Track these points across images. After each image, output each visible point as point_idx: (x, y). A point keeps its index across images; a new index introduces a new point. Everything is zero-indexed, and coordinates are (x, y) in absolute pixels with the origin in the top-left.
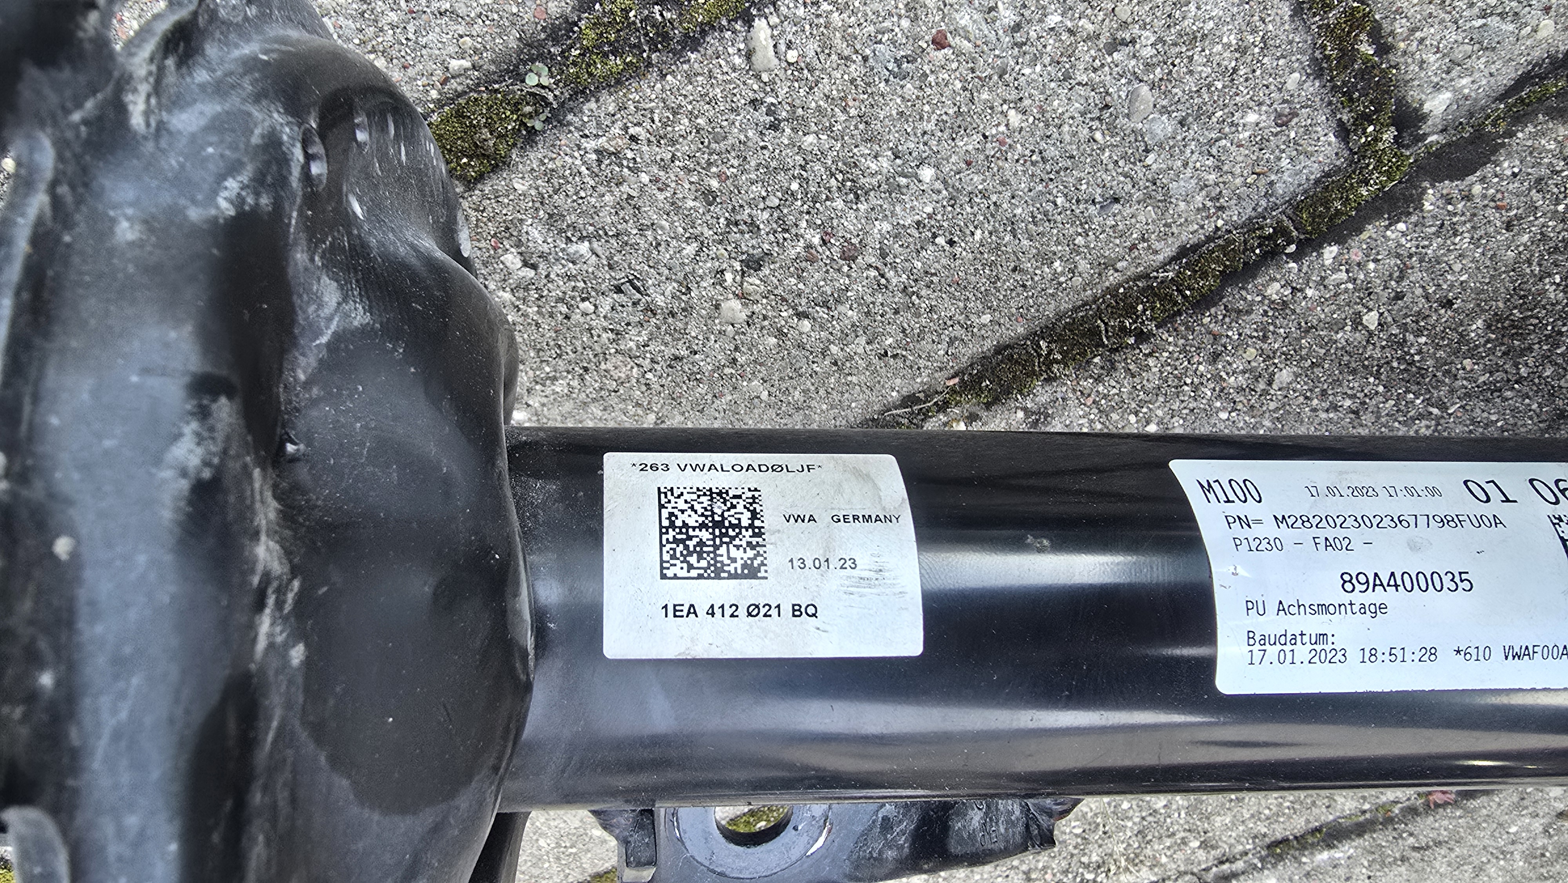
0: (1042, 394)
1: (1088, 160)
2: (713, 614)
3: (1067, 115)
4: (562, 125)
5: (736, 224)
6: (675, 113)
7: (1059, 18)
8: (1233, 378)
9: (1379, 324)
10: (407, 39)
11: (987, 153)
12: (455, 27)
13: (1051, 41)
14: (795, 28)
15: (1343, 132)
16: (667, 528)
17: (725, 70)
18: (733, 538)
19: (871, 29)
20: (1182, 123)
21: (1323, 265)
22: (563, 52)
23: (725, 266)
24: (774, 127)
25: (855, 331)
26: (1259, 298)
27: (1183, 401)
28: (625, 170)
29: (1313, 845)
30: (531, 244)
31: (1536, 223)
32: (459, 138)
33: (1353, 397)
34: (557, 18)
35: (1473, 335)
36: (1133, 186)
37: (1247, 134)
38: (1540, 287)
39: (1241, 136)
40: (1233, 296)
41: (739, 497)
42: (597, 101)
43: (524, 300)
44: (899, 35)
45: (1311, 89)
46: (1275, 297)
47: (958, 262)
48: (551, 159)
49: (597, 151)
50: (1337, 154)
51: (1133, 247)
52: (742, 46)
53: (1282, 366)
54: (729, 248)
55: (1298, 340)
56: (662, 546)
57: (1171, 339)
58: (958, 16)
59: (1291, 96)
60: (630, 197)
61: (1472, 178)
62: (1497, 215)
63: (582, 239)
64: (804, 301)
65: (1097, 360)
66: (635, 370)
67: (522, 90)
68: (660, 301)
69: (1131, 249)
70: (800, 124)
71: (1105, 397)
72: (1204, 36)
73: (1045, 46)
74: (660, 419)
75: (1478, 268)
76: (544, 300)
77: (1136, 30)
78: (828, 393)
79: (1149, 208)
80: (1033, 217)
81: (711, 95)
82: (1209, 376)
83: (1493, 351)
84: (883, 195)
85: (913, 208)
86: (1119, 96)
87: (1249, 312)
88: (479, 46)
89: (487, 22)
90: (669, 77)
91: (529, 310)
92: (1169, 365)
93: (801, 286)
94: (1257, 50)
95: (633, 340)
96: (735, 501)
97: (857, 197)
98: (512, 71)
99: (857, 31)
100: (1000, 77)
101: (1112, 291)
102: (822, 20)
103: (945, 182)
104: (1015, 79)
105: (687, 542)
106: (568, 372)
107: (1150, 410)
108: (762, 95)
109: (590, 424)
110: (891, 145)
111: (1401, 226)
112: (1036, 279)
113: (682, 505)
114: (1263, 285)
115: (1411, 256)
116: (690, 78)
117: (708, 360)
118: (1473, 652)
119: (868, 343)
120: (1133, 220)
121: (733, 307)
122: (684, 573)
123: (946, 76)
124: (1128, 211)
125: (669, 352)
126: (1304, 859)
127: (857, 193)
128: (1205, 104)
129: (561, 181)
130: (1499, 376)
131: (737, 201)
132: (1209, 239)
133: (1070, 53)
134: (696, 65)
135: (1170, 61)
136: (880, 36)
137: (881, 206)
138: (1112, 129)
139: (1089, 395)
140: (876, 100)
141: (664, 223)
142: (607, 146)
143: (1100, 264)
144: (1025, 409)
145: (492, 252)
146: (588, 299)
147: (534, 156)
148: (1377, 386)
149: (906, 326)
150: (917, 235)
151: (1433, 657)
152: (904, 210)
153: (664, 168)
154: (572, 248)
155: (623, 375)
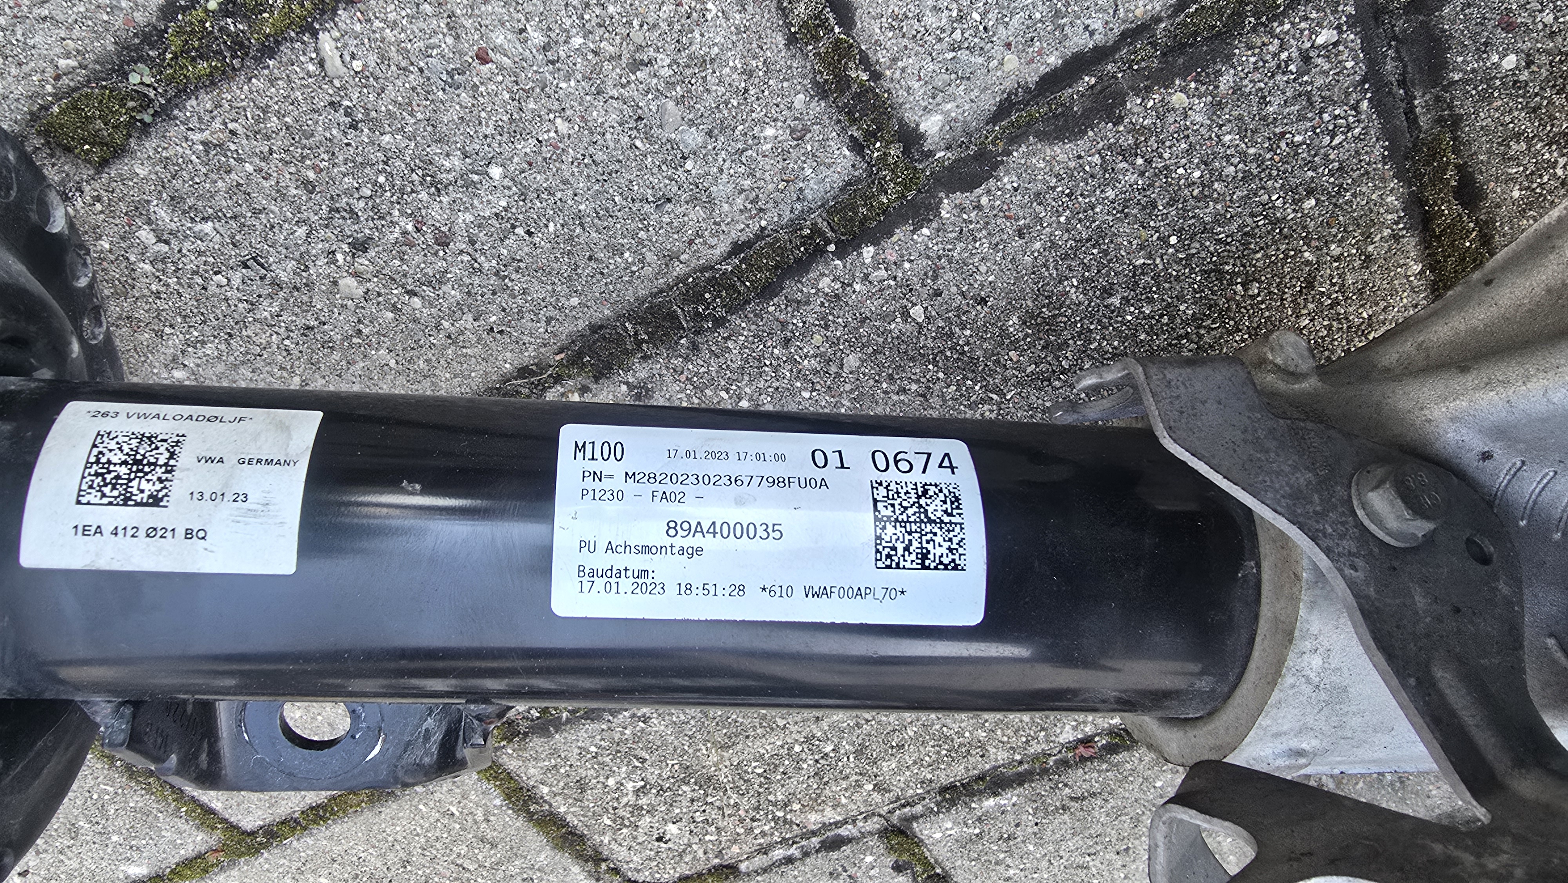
0: (641, 371)
1: (633, 165)
2: (116, 534)
3: (606, 125)
4: (170, 119)
5: (338, 211)
6: (265, 112)
7: (581, 41)
8: (806, 362)
9: (926, 317)
10: (17, 40)
11: (544, 155)
12: (57, 31)
13: (579, 60)
14: (355, 42)
15: (857, 147)
16: (92, 463)
17: (301, 75)
18: (146, 474)
19: (421, 44)
20: (710, 134)
21: (864, 264)
22: (160, 54)
23: (334, 247)
24: (354, 126)
25: (461, 309)
26: (813, 291)
27: (766, 381)
28: (232, 160)
29: (981, 792)
30: (160, 223)
31: (1044, 232)
32: (78, 127)
33: (918, 381)
34: (145, 26)
35: (1011, 329)
36: (679, 189)
37: (769, 146)
38: (1060, 288)
39: (764, 148)
40: (791, 288)
41: (165, 441)
42: (197, 99)
43: (163, 271)
44: (446, 51)
45: (818, 108)
46: (827, 290)
47: (539, 251)
48: (164, 148)
49: (203, 143)
50: (853, 166)
51: (691, 242)
52: (314, 55)
53: (848, 352)
54: (336, 232)
55: (857, 329)
56: (83, 477)
57: (743, 325)
58: (493, 35)
59: (801, 114)
60: (239, 185)
61: (979, 191)
62: (1008, 224)
63: (205, 219)
64: (410, 281)
65: (683, 341)
66: (275, 337)
67: (127, 88)
68: (283, 276)
69: (690, 244)
70: (376, 126)
71: (696, 374)
72: (712, 61)
73: (575, 64)
74: (306, 383)
75: (1002, 271)
76: (181, 272)
77: (651, 52)
78: (448, 363)
79: (697, 208)
80: (597, 213)
81: (292, 97)
82: (785, 359)
83: (1032, 345)
84: (461, 190)
85: (489, 202)
86: (650, 110)
87: (808, 303)
88: (81, 48)
89: (84, 28)
90: (254, 80)
91: (169, 280)
92: (746, 347)
93: (405, 267)
94: (761, 74)
95: (266, 310)
96: (159, 444)
97: (438, 190)
98: (118, 71)
99: (409, 46)
100: (542, 90)
101: (681, 280)
102: (378, 36)
103: (513, 180)
104: (556, 92)
105: (106, 476)
106: (215, 337)
107: (739, 387)
108: (338, 99)
109: (243, 385)
110: (458, 145)
111: (925, 231)
112: (611, 267)
113: (113, 445)
114: (815, 280)
115: (939, 258)
116: (272, 81)
117: (336, 330)
118: (778, 590)
119: (475, 320)
120: (686, 218)
121: (348, 283)
122: (97, 501)
123: (494, 87)
124: (679, 210)
125: (301, 322)
126: (973, 805)
127: (438, 188)
128: (726, 119)
129: (176, 168)
130: (1043, 367)
131: (333, 191)
132: (759, 237)
133: (597, 69)
134: (276, 71)
135: (687, 81)
136: (430, 51)
137: (461, 199)
138: (649, 138)
139: (682, 373)
140: (438, 107)
141: (273, 207)
142: (210, 139)
143: (665, 256)
144: (627, 383)
145: (127, 228)
146: (220, 272)
147: (150, 144)
148: (937, 372)
149: (504, 305)
150: (498, 226)
151: (741, 593)
152: (482, 203)
153: (264, 159)
154: (198, 227)
155: (264, 342)
